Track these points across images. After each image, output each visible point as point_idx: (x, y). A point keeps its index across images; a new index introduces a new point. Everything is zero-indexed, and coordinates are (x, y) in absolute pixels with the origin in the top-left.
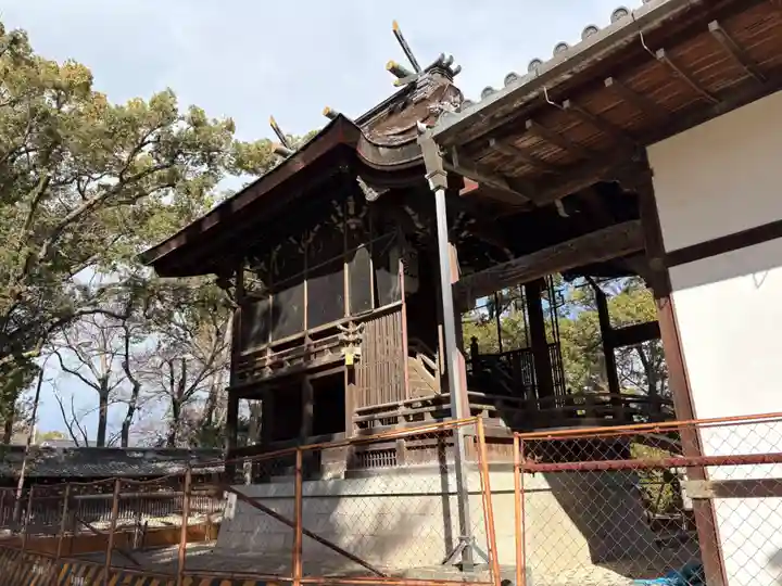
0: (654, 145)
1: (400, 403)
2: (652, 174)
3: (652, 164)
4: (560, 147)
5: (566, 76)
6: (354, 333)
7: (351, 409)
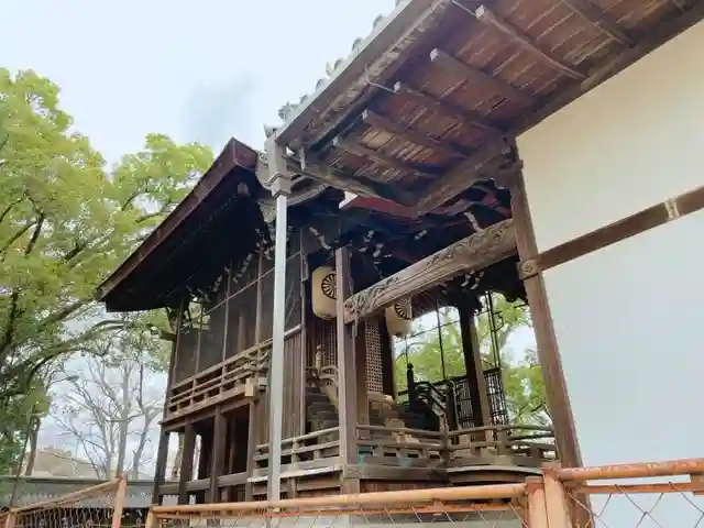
0: (522, 135)
1: (294, 439)
2: (522, 167)
3: (522, 155)
4: (418, 144)
5: (391, 56)
6: (261, 362)
7: (254, 446)
